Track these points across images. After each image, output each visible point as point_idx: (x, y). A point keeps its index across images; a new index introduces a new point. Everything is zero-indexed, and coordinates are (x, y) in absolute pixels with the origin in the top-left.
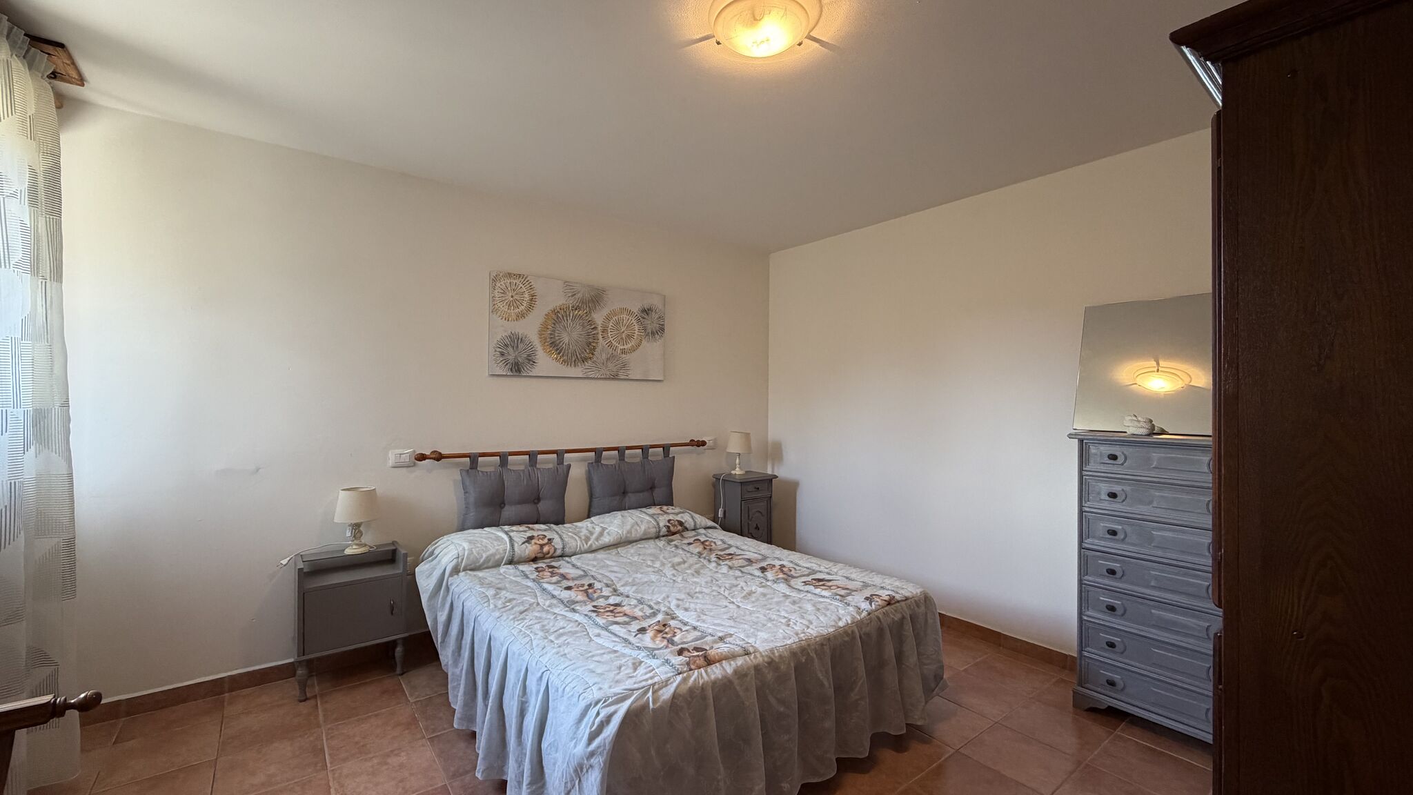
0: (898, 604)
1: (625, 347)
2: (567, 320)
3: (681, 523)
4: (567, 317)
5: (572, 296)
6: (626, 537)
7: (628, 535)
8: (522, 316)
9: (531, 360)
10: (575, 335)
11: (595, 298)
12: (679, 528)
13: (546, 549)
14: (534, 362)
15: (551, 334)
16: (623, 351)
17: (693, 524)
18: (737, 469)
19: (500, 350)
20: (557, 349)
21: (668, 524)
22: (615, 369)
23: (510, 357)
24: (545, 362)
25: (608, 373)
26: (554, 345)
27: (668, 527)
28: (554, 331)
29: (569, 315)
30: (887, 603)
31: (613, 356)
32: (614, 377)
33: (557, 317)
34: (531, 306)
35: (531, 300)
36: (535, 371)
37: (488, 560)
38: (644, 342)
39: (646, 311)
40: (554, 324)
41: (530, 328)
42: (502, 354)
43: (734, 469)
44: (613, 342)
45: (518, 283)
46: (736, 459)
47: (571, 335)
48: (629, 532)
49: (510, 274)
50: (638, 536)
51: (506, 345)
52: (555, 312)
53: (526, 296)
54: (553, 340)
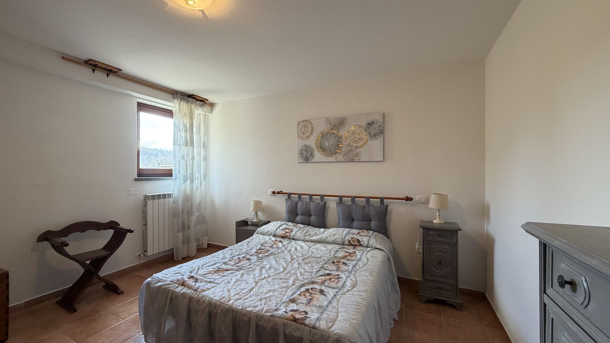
0: (303, 326)
1: (358, 145)
2: (327, 136)
3: (359, 241)
4: (327, 134)
5: (330, 124)
6: (324, 240)
7: (325, 239)
8: (308, 137)
9: (312, 156)
10: (331, 142)
11: (342, 122)
12: (357, 243)
13: (287, 234)
14: (313, 156)
15: (320, 143)
16: (356, 147)
17: (366, 243)
18: (437, 220)
19: (301, 152)
20: (323, 150)
21: (350, 240)
22: (352, 157)
23: (304, 155)
24: (318, 156)
25: (348, 158)
26: (322, 148)
27: (350, 241)
28: (322, 142)
29: (328, 133)
30: (293, 319)
31: (351, 150)
32: (352, 161)
33: (324, 135)
34: (312, 133)
35: (312, 130)
36: (314, 160)
37: (267, 232)
38: (369, 141)
39: (370, 124)
40: (322, 139)
41: (312, 142)
42: (301, 154)
43: (435, 219)
44: (351, 143)
45: (306, 124)
46: (437, 213)
47: (329, 143)
48: (327, 238)
49: (303, 121)
50: (330, 241)
51: (303, 150)
52: (322, 133)
53: (310, 128)
54: (321, 146)
